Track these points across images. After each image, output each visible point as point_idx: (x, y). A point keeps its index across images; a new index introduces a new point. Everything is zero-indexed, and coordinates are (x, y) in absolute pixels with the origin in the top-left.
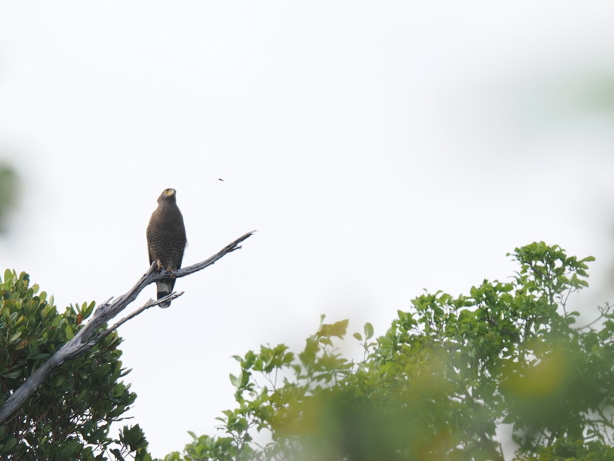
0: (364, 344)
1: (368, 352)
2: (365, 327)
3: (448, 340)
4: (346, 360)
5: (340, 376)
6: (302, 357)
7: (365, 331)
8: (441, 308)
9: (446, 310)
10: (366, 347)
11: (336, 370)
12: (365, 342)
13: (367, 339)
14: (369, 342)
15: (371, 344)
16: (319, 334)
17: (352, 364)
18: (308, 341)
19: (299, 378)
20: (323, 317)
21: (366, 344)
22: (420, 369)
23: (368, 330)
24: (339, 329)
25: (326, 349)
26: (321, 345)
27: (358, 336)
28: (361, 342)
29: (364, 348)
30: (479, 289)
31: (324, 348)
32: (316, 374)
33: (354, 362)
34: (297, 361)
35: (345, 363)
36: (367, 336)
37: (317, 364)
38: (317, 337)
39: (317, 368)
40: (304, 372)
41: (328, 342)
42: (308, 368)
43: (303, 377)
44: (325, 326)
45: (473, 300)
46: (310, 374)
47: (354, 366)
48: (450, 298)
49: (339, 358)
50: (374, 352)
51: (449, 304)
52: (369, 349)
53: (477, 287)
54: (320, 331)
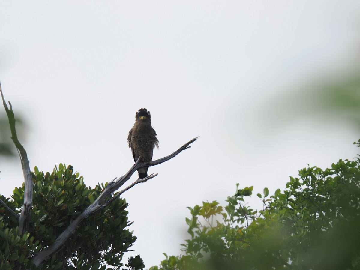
0: (263, 200)
2: (264, 190)
3: (319, 195)
4: (252, 210)
5: (250, 219)
6: (227, 209)
7: (264, 192)
8: (315, 176)
9: (318, 177)
10: (264, 202)
11: (247, 216)
12: (263, 199)
13: (264, 197)
14: (266, 199)
17: (256, 212)
18: (230, 199)
19: (226, 221)
20: (238, 185)
21: (264, 200)
22: (303, 213)
23: (266, 192)
24: (247, 192)
25: (241, 204)
26: (238, 201)
27: (259, 195)
28: (261, 198)
30: (337, 164)
32: (236, 218)
33: (257, 210)
34: (225, 211)
35: (252, 212)
36: (265, 195)
37: (236, 213)
38: (235, 197)
39: (236, 215)
40: (229, 217)
41: (242, 199)
42: (230, 215)
43: (228, 220)
44: (239, 191)
45: (333, 171)
46: (232, 219)
48: (320, 170)
49: (248, 209)
50: (269, 205)
51: (320, 174)
52: (266, 203)
54: (237, 194)
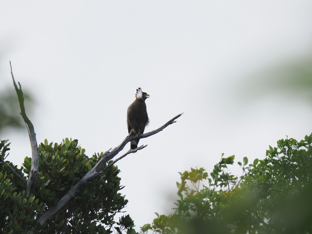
0: (243, 168)
1: (245, 172)
2: (244, 159)
3: (293, 163)
4: (233, 176)
5: (231, 184)
6: (212, 174)
7: (244, 161)
8: (291, 146)
9: (293, 148)
10: (244, 169)
11: (229, 181)
13: (244, 165)
14: (245, 166)
15: (246, 168)
16: (220, 163)
18: (215, 166)
19: (210, 185)
20: (223, 154)
21: (244, 168)
23: (245, 160)
24: (230, 161)
26: (222, 168)
28: (241, 166)
29: (243, 170)
31: (223, 170)
32: (219, 183)
33: (238, 177)
34: (210, 177)
36: (245, 163)
37: (219, 178)
38: (219, 164)
39: (219, 180)
40: (213, 182)
41: (225, 166)
42: (214, 180)
43: (212, 185)
44: (223, 159)
45: (306, 142)
46: (216, 183)
47: (238, 179)
48: (297, 142)
49: (230, 175)
50: (248, 172)
51: (295, 145)
52: (245, 170)
53: (309, 136)
